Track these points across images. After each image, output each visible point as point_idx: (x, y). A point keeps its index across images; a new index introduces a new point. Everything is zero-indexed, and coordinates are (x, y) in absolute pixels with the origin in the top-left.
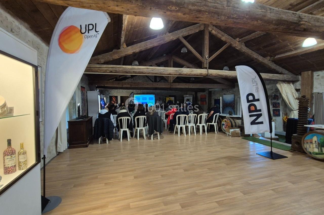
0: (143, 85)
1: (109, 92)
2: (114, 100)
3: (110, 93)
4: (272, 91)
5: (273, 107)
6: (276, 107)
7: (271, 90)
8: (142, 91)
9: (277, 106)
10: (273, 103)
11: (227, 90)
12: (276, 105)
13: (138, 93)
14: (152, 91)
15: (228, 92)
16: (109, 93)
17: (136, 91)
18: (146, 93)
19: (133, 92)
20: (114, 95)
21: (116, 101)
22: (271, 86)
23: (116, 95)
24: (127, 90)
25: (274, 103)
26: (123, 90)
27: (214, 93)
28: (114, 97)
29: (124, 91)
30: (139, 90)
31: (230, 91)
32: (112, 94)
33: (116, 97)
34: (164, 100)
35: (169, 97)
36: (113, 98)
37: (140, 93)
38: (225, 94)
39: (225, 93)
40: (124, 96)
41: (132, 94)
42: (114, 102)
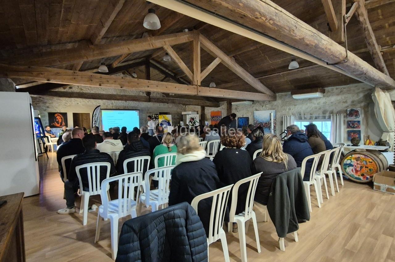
1: (47, 105)
2: (58, 121)
3: (50, 107)
4: (346, 105)
5: (348, 127)
6: (354, 128)
7: (344, 102)
9: (356, 126)
10: (348, 121)
11: (261, 104)
12: (353, 124)
15: (263, 106)
16: (48, 107)
19: (100, 106)
20: (59, 112)
22: (343, 98)
23: (63, 111)
25: (350, 121)
27: (236, 109)
28: (58, 115)
31: (267, 106)
32: (55, 108)
33: (65, 115)
36: (58, 117)
38: (256, 110)
39: (257, 108)
40: (81, 113)
41: (97, 108)
42: (60, 124)
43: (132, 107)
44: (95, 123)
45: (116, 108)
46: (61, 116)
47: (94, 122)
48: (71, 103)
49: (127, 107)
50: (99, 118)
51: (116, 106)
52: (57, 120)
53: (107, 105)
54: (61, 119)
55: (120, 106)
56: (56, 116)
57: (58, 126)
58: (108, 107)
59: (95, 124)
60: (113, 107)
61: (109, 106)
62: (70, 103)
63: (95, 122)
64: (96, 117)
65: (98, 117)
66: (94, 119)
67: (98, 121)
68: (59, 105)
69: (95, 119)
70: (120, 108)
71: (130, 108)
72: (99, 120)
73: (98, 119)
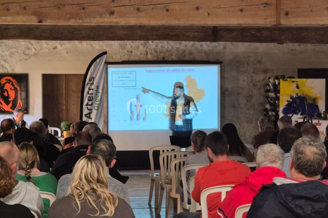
0: (112, 13)
2: (8, 97)
8: (152, 44)
13: (132, 58)
14: (206, 46)
17: (123, 47)
18: (174, 58)
19: (105, 53)
20: (10, 71)
21: (20, 103)
23: (18, 71)
24: (77, 42)
26: (56, 43)
28: (9, 81)
29: (59, 46)
30: (137, 43)
33: (17, 81)
34: (272, 95)
35: (299, 77)
36: (7, 86)
37: (143, 58)
40: (66, 75)
41: (98, 60)
42: (10, 105)
43: (205, 52)
44: (90, 103)
45: (155, 59)
46: (14, 84)
47: (86, 101)
48: (39, 48)
49: (191, 54)
50: (100, 90)
51: (156, 51)
52: (6, 94)
53: (130, 49)
54: (13, 92)
55: (167, 51)
56: (4, 84)
57: (6, 110)
58: (133, 54)
59: (89, 107)
60: (147, 54)
61: (135, 52)
62: (36, 47)
63: (89, 100)
64: (93, 87)
65: (98, 87)
66: (88, 93)
67: (99, 98)
68: (12, 53)
69: (91, 92)
70: (167, 59)
71: (198, 58)
72: (100, 95)
73: (97, 92)
